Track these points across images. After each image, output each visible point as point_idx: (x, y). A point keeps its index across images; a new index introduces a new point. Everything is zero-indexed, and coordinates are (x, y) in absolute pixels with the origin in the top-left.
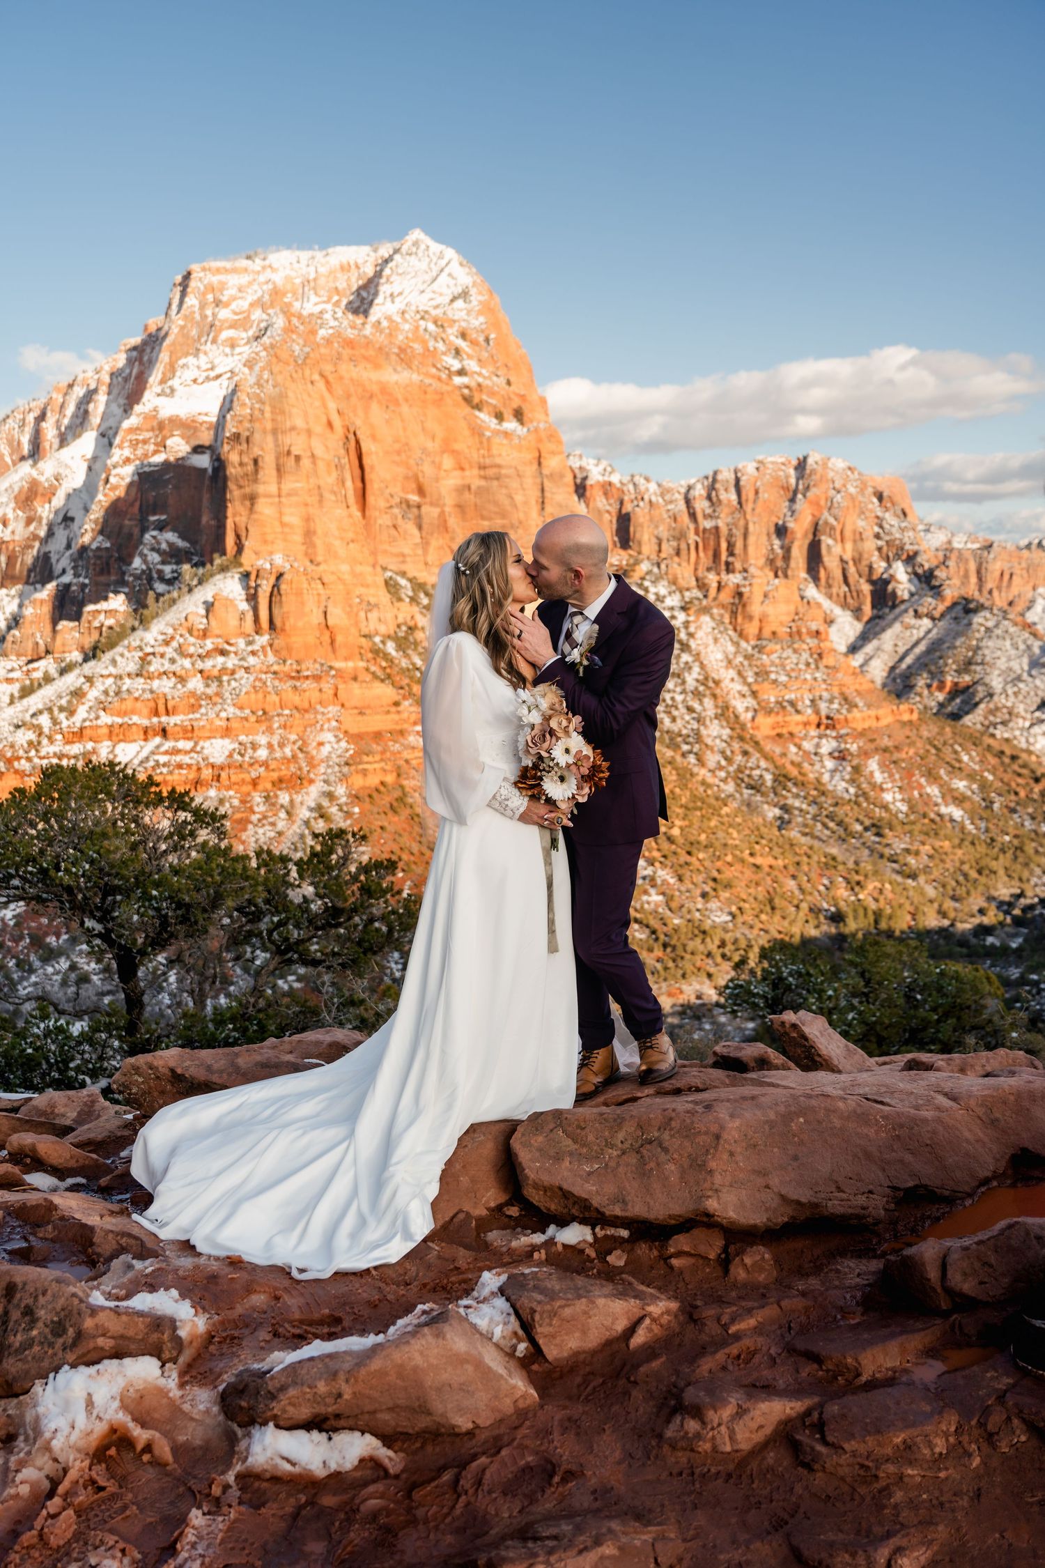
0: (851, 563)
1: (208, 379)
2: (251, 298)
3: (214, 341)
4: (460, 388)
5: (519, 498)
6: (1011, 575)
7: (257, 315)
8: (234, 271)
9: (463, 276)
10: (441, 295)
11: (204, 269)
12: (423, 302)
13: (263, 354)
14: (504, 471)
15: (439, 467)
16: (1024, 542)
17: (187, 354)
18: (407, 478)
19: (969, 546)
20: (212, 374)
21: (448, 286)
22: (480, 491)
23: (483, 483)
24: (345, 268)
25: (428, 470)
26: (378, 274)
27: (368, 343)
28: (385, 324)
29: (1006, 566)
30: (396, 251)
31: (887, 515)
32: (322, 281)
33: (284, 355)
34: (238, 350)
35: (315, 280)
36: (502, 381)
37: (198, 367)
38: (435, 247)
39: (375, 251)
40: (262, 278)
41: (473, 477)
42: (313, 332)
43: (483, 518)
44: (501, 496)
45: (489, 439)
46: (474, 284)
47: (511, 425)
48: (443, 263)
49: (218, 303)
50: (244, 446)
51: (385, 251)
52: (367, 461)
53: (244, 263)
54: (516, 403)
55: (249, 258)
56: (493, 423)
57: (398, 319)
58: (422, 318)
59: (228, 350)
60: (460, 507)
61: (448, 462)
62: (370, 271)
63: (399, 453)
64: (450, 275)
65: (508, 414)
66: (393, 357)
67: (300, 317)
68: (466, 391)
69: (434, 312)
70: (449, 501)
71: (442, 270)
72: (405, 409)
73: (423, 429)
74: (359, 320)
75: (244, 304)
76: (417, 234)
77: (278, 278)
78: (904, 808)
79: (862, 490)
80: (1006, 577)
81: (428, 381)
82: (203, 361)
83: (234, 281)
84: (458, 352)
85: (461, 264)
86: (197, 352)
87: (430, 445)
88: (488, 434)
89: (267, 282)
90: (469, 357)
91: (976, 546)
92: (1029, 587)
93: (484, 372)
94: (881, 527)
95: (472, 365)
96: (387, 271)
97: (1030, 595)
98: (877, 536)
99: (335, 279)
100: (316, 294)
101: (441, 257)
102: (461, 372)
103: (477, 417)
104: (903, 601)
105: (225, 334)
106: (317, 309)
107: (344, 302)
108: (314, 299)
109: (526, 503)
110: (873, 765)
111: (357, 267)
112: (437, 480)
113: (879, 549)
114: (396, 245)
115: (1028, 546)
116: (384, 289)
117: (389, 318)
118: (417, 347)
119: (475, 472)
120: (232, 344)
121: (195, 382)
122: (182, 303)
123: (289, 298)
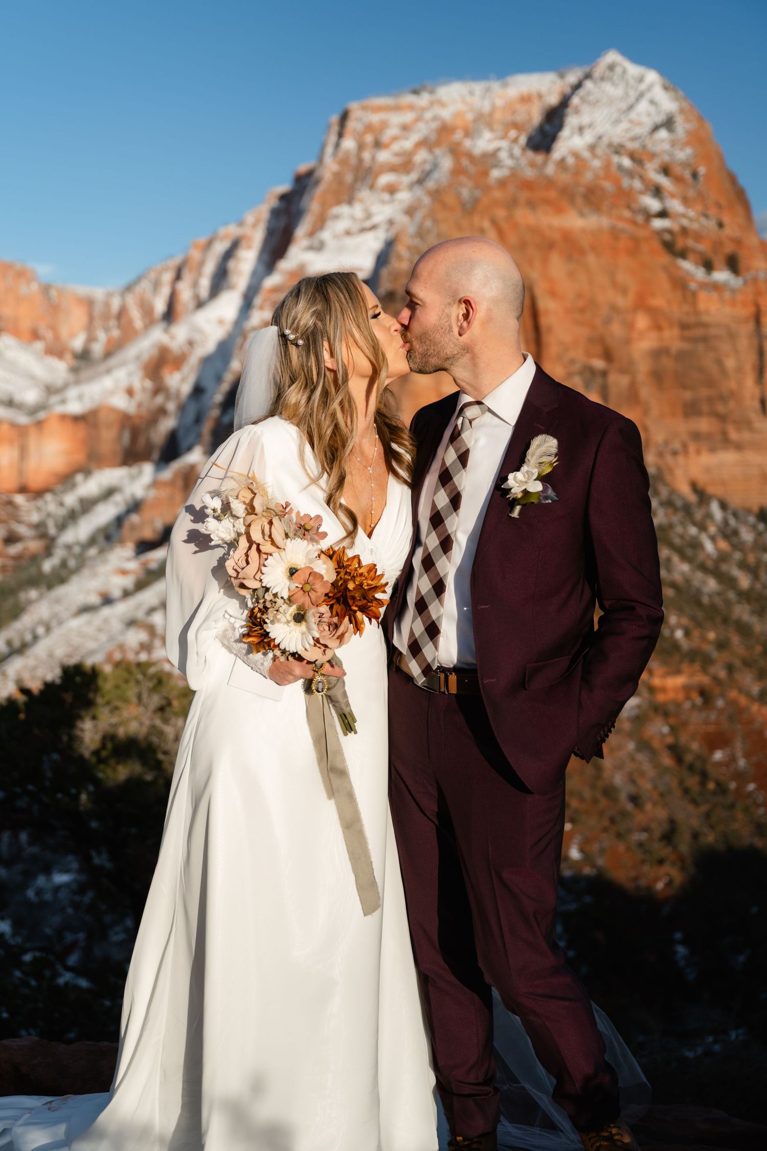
1: (363, 230)
2: (415, 138)
3: (372, 187)
4: (659, 233)
5: (730, 363)
7: (421, 156)
8: (397, 108)
9: (668, 104)
10: (639, 124)
11: (364, 108)
12: (618, 133)
13: (427, 200)
14: (713, 331)
15: (630, 326)
17: (338, 202)
18: (591, 341)
20: (368, 224)
21: (649, 115)
22: (681, 356)
23: (685, 346)
24: (525, 99)
25: (617, 329)
26: (565, 103)
27: (550, 183)
28: (571, 161)
30: (588, 76)
32: (498, 116)
33: (450, 200)
34: (398, 196)
35: (491, 114)
36: (711, 224)
37: (353, 218)
38: (633, 70)
39: (562, 76)
40: (428, 115)
41: (672, 338)
42: (486, 173)
43: (684, 387)
44: (708, 362)
45: (694, 294)
46: (682, 111)
47: (722, 275)
48: (643, 87)
51: (572, 78)
52: (544, 321)
53: (409, 99)
54: (729, 248)
55: (416, 92)
56: (699, 273)
57: (586, 154)
58: (617, 152)
59: (386, 196)
60: (657, 376)
61: (642, 322)
62: (553, 100)
63: (582, 311)
64: (652, 102)
65: (719, 261)
66: (579, 200)
67: (470, 156)
68: (667, 237)
69: (631, 146)
70: (643, 367)
71: (641, 95)
72: (591, 259)
73: (614, 284)
74: (539, 158)
75: (407, 144)
76: (612, 56)
77: (446, 114)
81: (621, 225)
82: (357, 210)
83: (396, 119)
84: (657, 192)
85: (666, 88)
86: (350, 201)
87: (621, 302)
88: (693, 286)
89: (435, 118)
90: (673, 196)
93: (691, 213)
95: (675, 205)
96: (575, 101)
99: (514, 112)
100: (492, 129)
101: (641, 80)
102: (663, 214)
103: (679, 268)
105: (384, 179)
106: (491, 147)
107: (523, 140)
108: (487, 135)
109: (740, 370)
111: (540, 96)
112: (628, 341)
114: (587, 69)
116: (571, 121)
117: (576, 155)
118: (608, 186)
119: (676, 332)
120: (392, 190)
121: (348, 233)
122: (337, 145)
123: (458, 136)
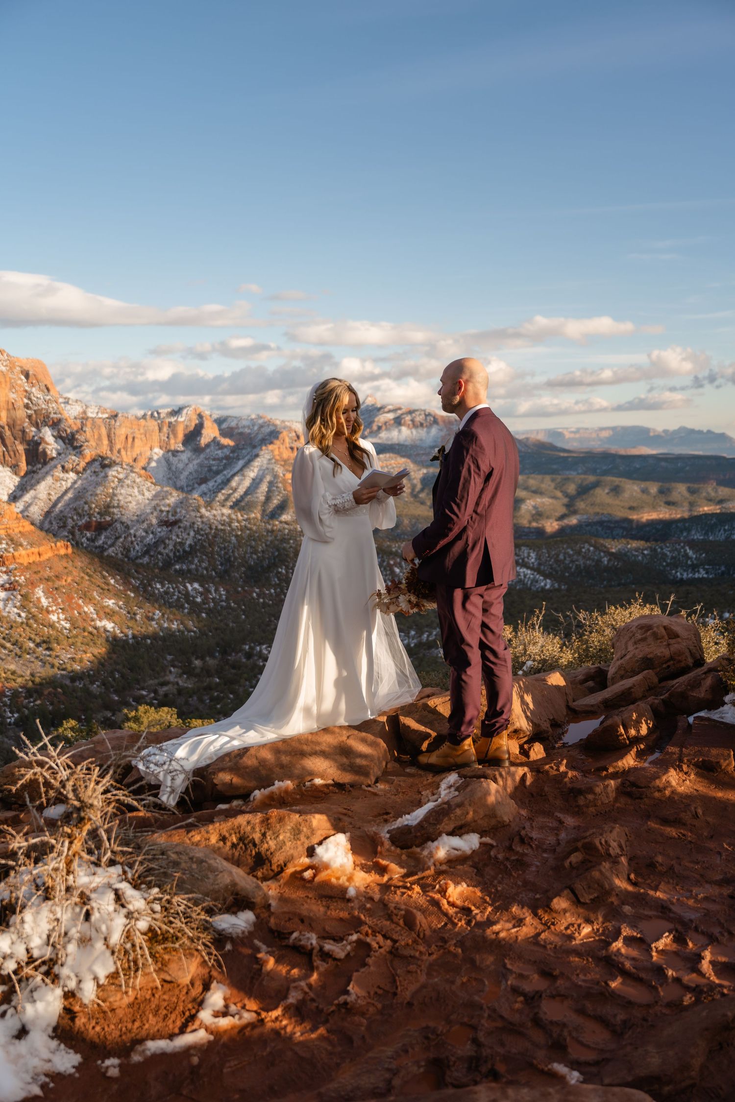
0: (7, 428)
6: (134, 438)
16: (140, 413)
19: (100, 415)
29: (129, 431)
31: (34, 390)
78: (68, 626)
79: (11, 369)
80: (130, 440)
91: (106, 416)
92: (147, 448)
94: (30, 399)
97: (148, 453)
98: (27, 406)
104: (52, 459)
110: (39, 592)
113: (29, 417)
115: (144, 417)
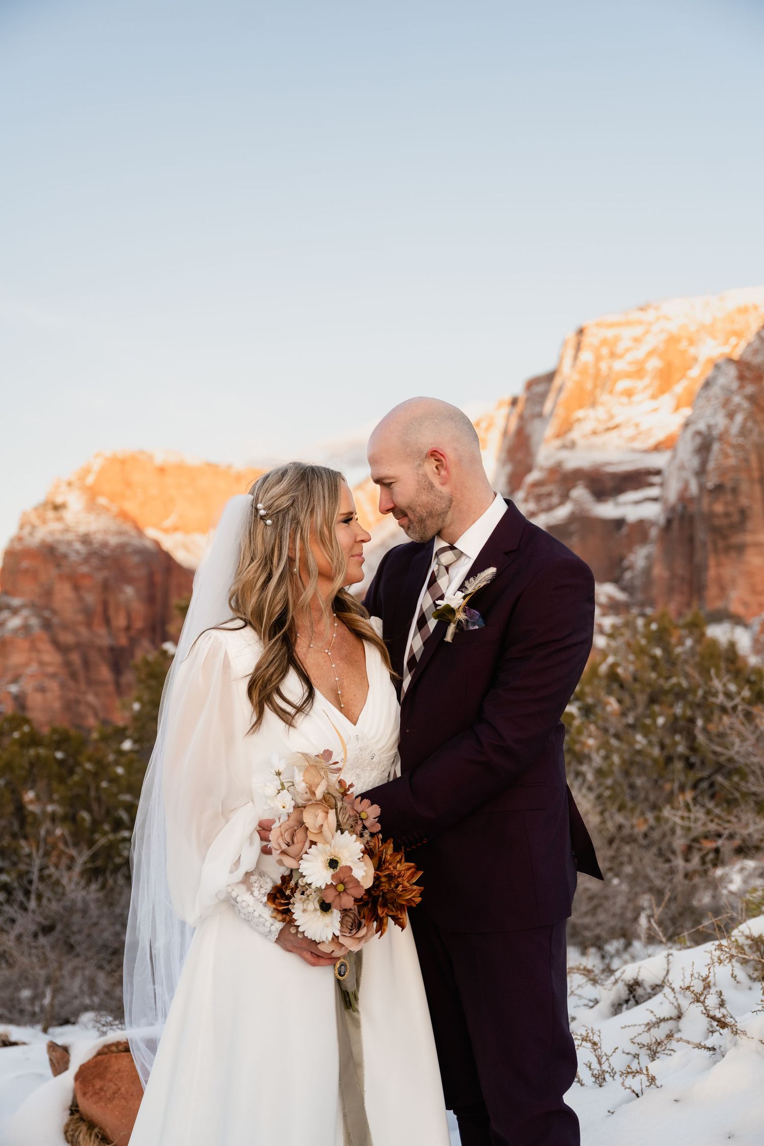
1: (608, 429)
2: (646, 348)
3: (611, 392)
8: (628, 324)
11: (599, 325)
17: (581, 406)
20: (611, 424)
24: (744, 310)
34: (635, 398)
37: (597, 419)
40: (656, 328)
49: (613, 355)
50: (729, 497)
53: (637, 315)
55: (642, 309)
59: (624, 400)
75: (640, 353)
77: (672, 326)
82: (600, 412)
83: (627, 334)
86: (593, 404)
89: (663, 331)
99: (733, 322)
100: (714, 338)
105: (622, 385)
120: (629, 393)
121: (594, 433)
122: (576, 358)
123: (684, 345)
